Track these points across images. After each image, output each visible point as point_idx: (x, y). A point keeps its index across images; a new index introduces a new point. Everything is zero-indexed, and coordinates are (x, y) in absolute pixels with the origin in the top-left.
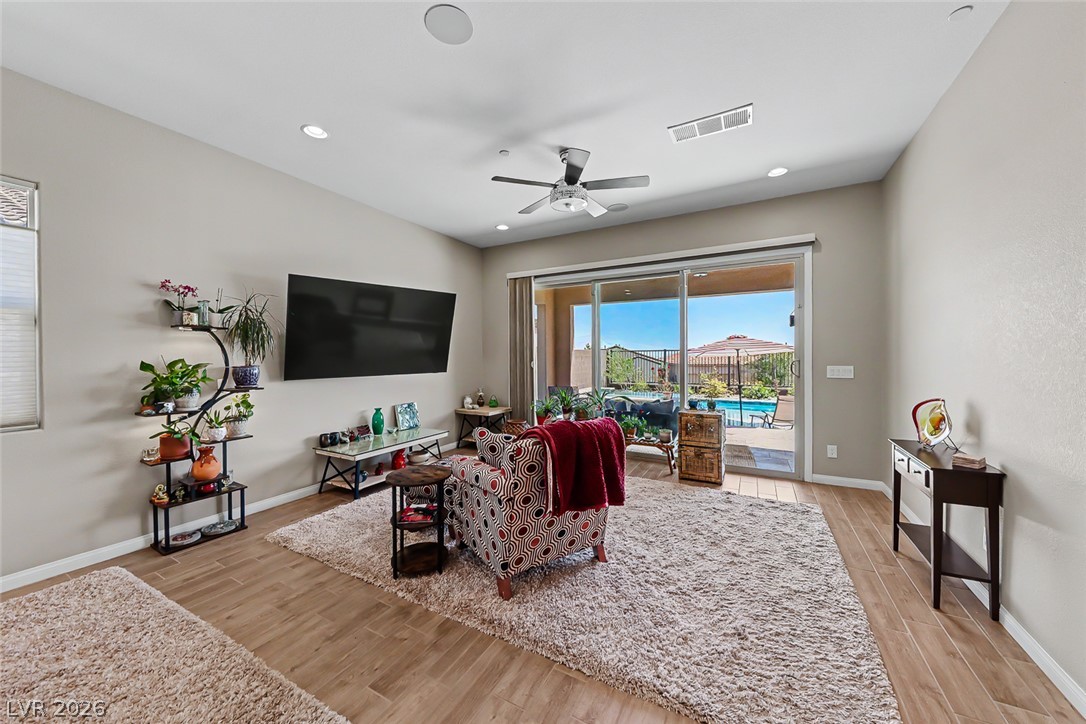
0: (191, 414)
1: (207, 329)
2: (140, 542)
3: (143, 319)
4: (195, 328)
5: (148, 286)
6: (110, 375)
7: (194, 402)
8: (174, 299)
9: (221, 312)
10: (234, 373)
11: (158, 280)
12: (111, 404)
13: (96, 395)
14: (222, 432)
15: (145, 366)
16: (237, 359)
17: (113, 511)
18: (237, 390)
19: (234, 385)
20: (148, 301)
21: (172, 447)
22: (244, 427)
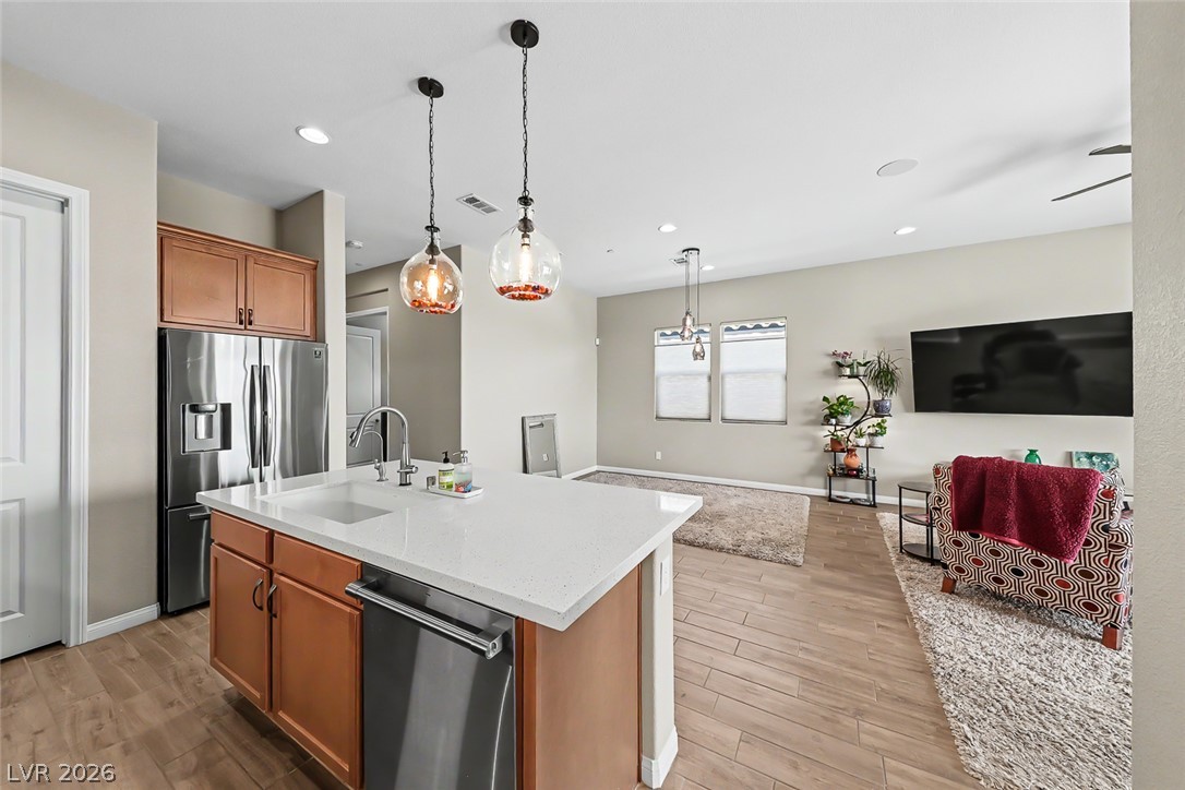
0: (848, 427)
1: (857, 377)
2: (823, 492)
3: (826, 373)
4: (849, 377)
5: (829, 355)
6: (811, 403)
7: (848, 420)
8: (840, 360)
9: (865, 365)
10: (874, 405)
11: (831, 351)
12: (812, 417)
13: (807, 412)
14: (863, 441)
15: (825, 399)
16: (876, 396)
17: (812, 472)
18: (876, 416)
19: (874, 412)
20: (828, 363)
21: (836, 445)
22: (879, 441)
